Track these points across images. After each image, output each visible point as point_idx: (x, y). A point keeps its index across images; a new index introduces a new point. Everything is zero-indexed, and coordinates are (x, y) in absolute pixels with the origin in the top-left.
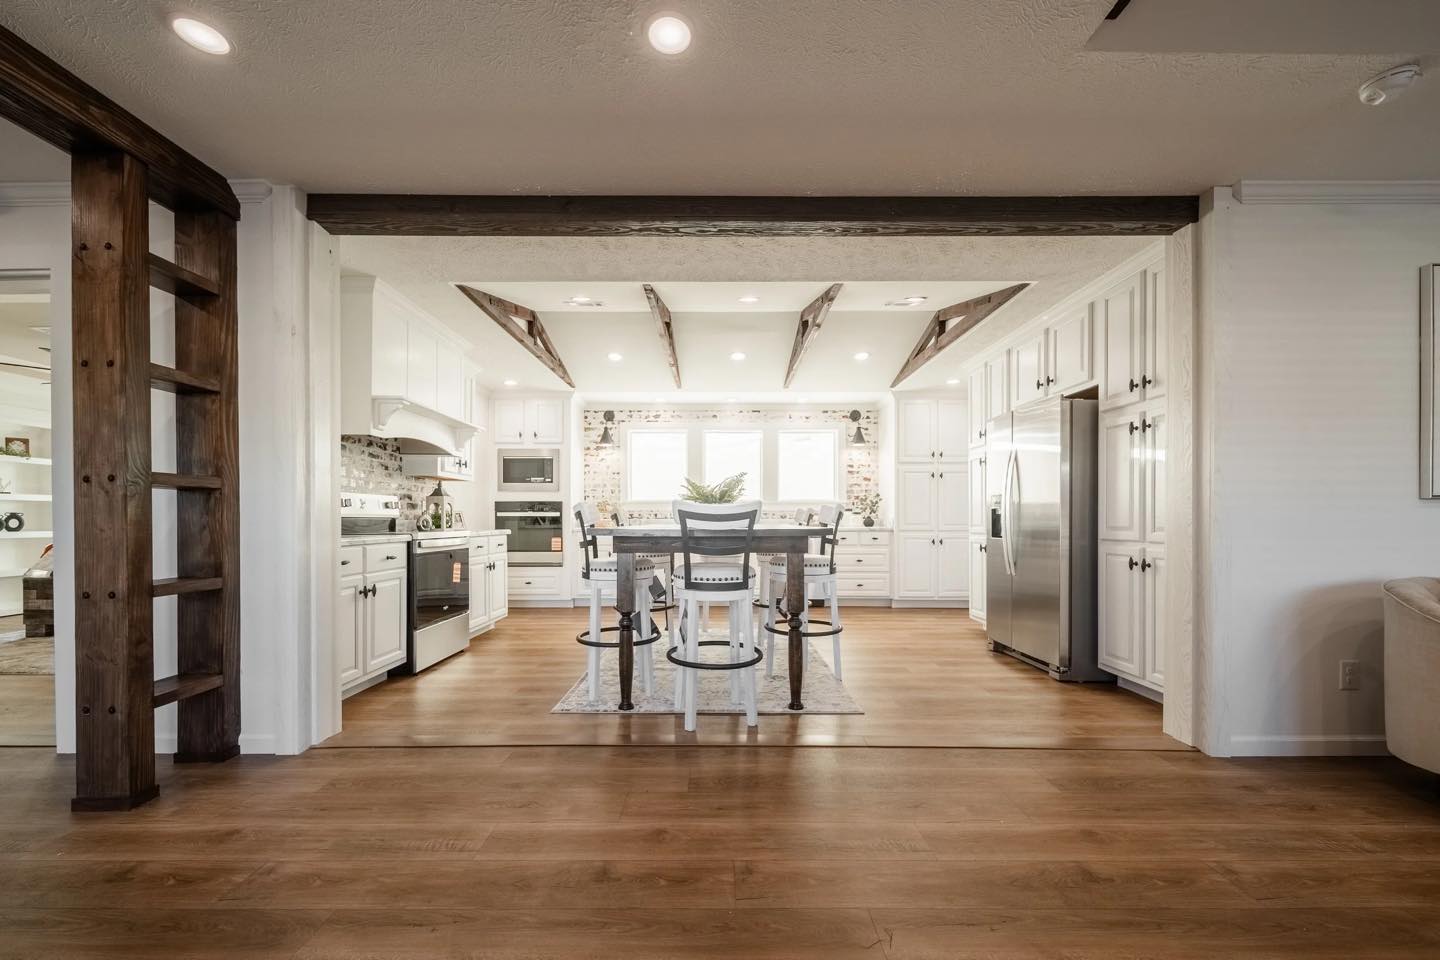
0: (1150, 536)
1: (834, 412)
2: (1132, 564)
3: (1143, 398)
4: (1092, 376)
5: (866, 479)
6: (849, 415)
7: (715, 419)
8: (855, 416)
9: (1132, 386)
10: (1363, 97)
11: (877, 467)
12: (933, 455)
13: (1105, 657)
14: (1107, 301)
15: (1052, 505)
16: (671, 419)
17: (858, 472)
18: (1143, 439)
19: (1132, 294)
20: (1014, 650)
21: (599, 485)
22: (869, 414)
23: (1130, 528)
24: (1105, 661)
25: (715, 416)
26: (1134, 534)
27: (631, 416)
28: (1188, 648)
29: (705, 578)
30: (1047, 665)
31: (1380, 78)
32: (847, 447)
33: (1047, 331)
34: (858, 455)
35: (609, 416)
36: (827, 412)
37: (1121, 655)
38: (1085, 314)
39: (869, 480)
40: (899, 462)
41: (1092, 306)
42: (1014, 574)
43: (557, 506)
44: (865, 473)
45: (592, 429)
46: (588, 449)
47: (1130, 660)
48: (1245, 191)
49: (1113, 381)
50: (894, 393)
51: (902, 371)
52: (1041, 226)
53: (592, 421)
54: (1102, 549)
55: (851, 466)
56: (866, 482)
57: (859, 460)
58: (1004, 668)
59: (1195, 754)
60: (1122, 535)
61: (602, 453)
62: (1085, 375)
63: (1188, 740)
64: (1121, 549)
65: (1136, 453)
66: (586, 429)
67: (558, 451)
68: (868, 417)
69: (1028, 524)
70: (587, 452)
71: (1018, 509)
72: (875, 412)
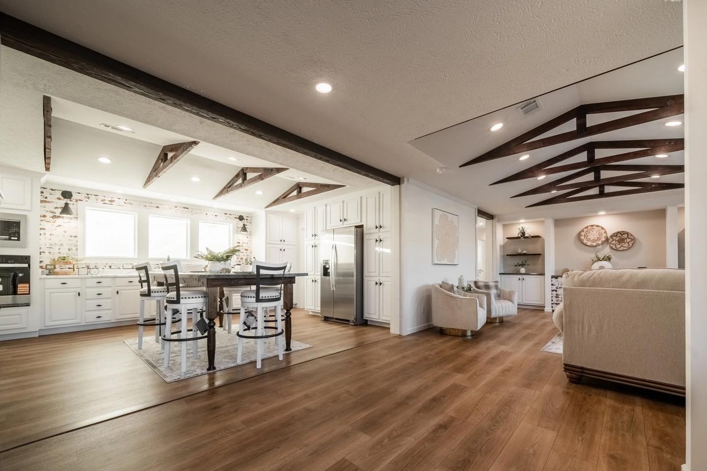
0: (381, 274)
1: (230, 214)
2: (377, 283)
3: (379, 232)
4: (361, 221)
5: (246, 250)
6: (238, 217)
7: (157, 209)
8: (241, 218)
9: (377, 227)
10: (438, 171)
11: (251, 244)
12: (281, 241)
13: (367, 315)
14: (367, 198)
15: (351, 264)
16: (125, 205)
17: (242, 246)
18: (379, 244)
19: (376, 198)
20: (332, 318)
21: (56, 244)
22: (247, 218)
23: (375, 272)
24: (366, 316)
25: (158, 207)
26: (377, 274)
27: (88, 198)
28: (398, 306)
29: (267, 296)
30: (348, 321)
31: (441, 169)
32: (237, 233)
33: (343, 202)
34: (242, 237)
35: (67, 195)
36: (227, 214)
37: (372, 312)
38: (359, 199)
39: (247, 250)
40: (267, 243)
41: (361, 198)
42: (334, 290)
43: (26, 259)
44: (245, 246)
45: (49, 202)
46: (44, 216)
47: (375, 314)
48: (410, 180)
49: (369, 224)
50: (266, 211)
51: (274, 202)
52: (371, 175)
53: (48, 196)
54: (365, 279)
55: (239, 243)
56: (246, 251)
57: (243, 240)
58: (331, 325)
59: (400, 336)
60: (372, 274)
61: (59, 221)
62: (359, 221)
63: (398, 333)
64: (372, 279)
65: (377, 249)
66: (42, 201)
67: (25, 216)
68: (247, 220)
69: (340, 271)
70: (43, 218)
71: (336, 265)
72: (251, 217)
